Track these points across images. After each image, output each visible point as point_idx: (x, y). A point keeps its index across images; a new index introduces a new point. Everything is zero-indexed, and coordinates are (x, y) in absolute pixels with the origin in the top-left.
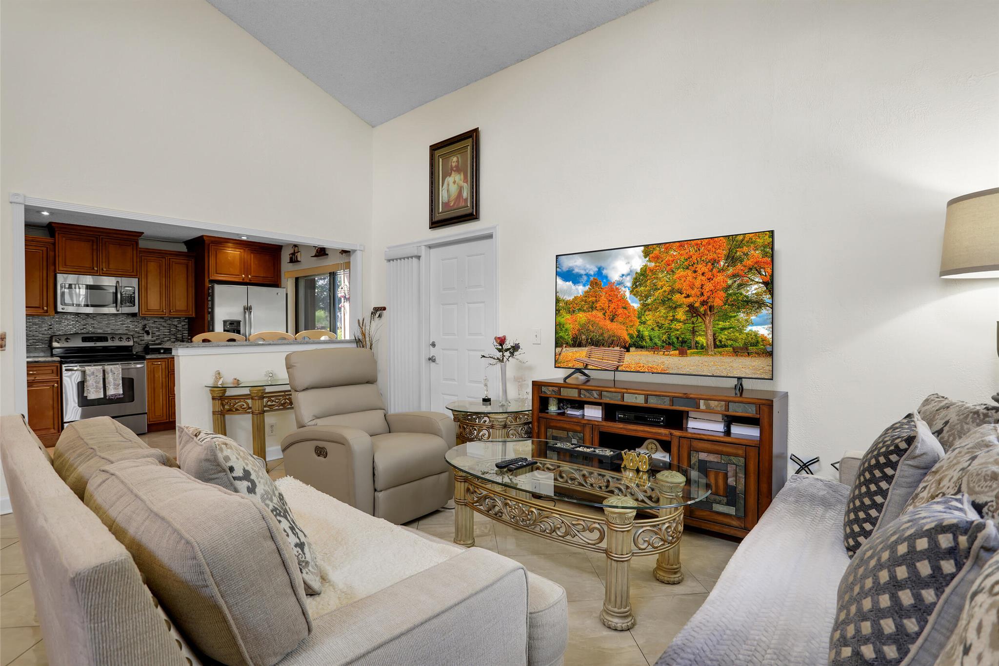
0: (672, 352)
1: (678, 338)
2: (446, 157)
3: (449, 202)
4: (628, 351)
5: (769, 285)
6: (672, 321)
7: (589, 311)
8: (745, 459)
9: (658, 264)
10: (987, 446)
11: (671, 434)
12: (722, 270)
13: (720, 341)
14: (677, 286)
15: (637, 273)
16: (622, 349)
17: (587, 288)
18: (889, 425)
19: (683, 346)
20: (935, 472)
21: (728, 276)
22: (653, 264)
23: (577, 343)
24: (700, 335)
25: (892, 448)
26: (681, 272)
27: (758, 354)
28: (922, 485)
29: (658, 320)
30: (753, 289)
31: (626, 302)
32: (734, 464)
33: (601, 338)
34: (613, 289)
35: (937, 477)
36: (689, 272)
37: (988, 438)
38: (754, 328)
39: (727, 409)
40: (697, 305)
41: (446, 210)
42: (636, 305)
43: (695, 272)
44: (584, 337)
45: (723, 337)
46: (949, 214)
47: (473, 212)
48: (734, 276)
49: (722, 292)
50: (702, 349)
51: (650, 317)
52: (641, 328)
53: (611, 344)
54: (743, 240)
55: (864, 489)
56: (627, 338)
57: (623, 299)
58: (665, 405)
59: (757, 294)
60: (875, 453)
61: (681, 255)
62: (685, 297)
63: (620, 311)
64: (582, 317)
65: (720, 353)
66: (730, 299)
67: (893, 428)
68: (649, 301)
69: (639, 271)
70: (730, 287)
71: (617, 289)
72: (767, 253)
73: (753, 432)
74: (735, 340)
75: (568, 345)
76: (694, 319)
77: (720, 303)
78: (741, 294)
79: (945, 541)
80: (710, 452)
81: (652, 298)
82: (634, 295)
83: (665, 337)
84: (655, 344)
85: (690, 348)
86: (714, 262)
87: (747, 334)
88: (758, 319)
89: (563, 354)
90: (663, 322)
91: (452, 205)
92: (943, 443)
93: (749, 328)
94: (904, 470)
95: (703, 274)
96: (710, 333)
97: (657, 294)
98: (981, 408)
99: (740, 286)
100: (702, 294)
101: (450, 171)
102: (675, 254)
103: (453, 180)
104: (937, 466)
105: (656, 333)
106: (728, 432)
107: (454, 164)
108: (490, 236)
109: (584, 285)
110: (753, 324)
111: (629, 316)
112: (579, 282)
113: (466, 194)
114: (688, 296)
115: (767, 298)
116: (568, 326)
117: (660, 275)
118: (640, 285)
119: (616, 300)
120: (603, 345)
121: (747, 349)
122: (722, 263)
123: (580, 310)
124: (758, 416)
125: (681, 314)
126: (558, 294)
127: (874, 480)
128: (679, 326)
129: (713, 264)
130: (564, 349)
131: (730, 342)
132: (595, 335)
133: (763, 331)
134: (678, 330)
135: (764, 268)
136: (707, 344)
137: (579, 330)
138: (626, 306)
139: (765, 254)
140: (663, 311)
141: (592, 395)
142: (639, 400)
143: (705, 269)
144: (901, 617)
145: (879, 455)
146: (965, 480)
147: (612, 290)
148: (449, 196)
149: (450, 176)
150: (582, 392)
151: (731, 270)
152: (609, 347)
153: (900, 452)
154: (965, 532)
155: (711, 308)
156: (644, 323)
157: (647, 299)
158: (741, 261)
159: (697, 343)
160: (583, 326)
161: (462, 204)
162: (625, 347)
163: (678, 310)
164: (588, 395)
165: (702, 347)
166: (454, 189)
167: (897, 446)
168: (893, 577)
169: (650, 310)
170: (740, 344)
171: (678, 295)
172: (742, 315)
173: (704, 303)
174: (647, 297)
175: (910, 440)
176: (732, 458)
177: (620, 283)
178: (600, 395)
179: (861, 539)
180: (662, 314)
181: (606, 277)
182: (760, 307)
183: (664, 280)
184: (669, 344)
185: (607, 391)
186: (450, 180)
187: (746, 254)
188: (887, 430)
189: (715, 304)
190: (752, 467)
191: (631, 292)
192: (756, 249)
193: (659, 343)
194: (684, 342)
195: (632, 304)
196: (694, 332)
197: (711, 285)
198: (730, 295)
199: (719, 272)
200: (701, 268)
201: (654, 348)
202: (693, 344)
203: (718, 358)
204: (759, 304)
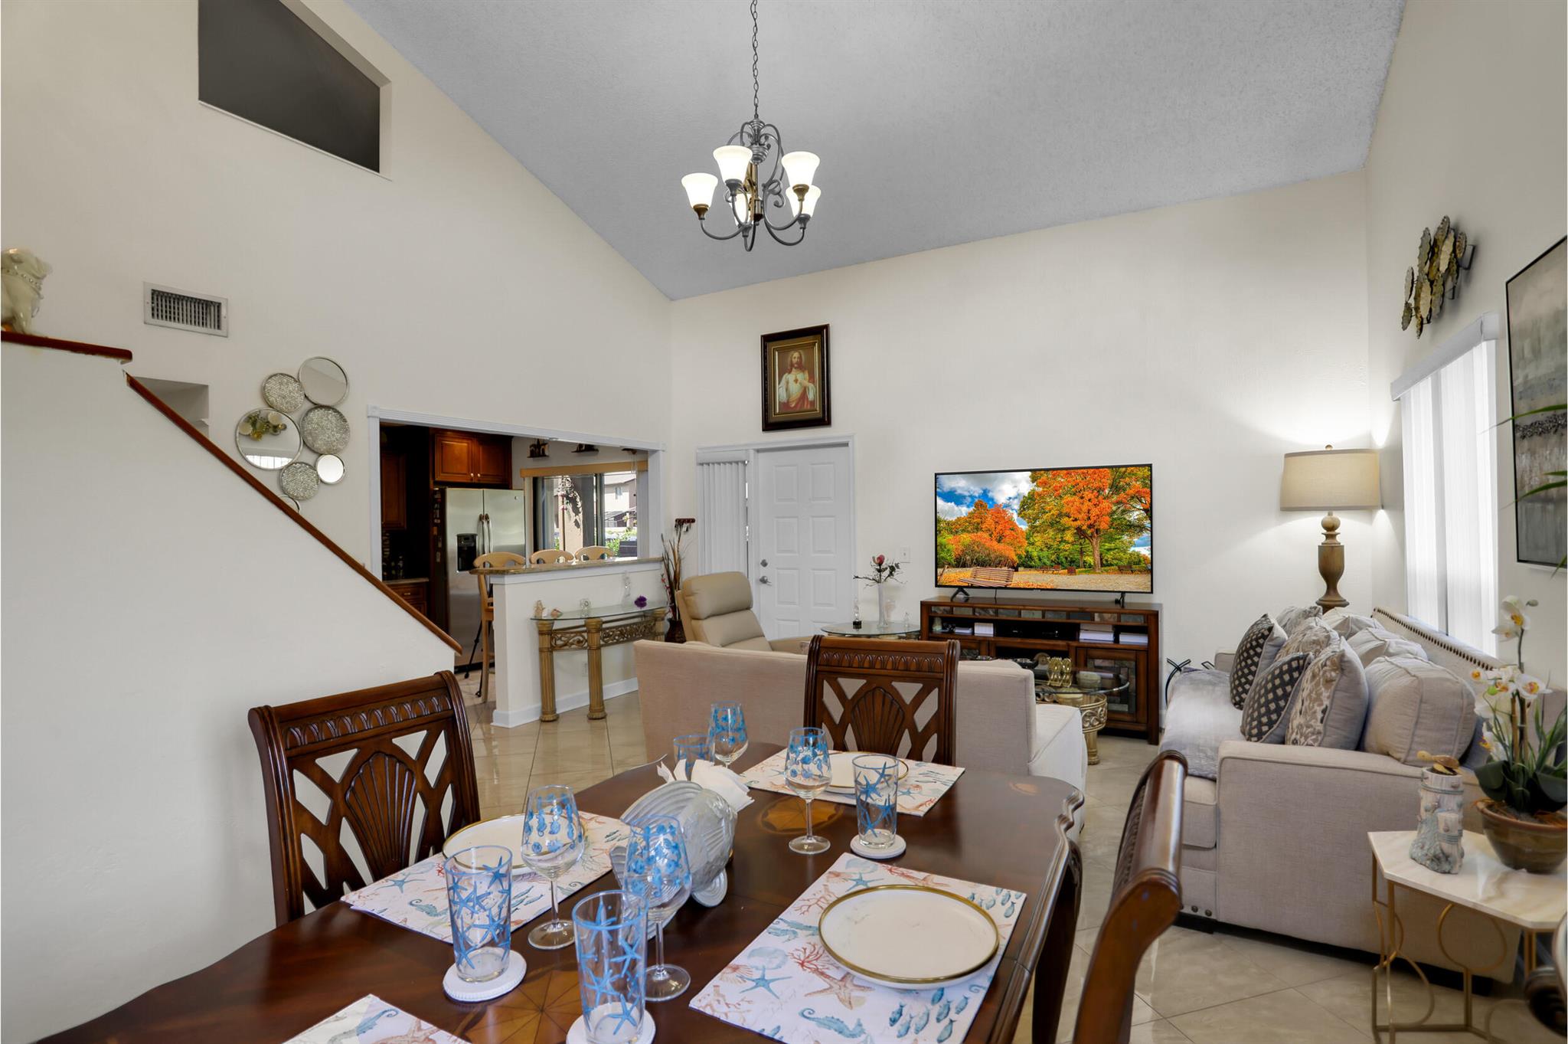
0: (1062, 571)
1: (1066, 558)
2: (783, 351)
3: (788, 402)
4: (1017, 570)
5: (1149, 511)
6: (1060, 542)
7: (974, 532)
8: (1136, 662)
9: (1045, 489)
10: (1311, 628)
11: (1068, 645)
12: (1107, 498)
13: (1107, 561)
14: (1065, 510)
15: (1024, 497)
16: (1010, 569)
17: (971, 509)
18: (1253, 623)
19: (1072, 565)
20: (1285, 647)
21: (1113, 503)
22: (1041, 489)
23: (960, 563)
24: (1088, 555)
25: (1260, 635)
26: (1068, 498)
27: (1141, 571)
28: (1278, 656)
29: (1047, 541)
30: (1135, 515)
31: (1013, 523)
32: (1126, 667)
33: (987, 558)
34: (1000, 512)
35: (1286, 649)
36: (1077, 498)
37: (1311, 624)
38: (1137, 549)
39: (1119, 620)
40: (1084, 528)
41: (784, 411)
42: (1024, 526)
43: (1082, 498)
44: (968, 558)
45: (1109, 556)
46: (1286, 464)
47: (824, 416)
48: (1118, 503)
49: (1107, 517)
50: (1090, 568)
51: (1039, 538)
52: (1030, 549)
53: (999, 564)
54: (1125, 472)
55: (1243, 664)
56: (1015, 558)
57: (1010, 521)
58: (1062, 619)
59: (1139, 519)
60: (1249, 640)
61: (1069, 482)
62: (1073, 521)
63: (1008, 532)
64: (966, 538)
65: (1107, 571)
66: (1115, 523)
67: (1256, 624)
68: (1037, 523)
69: (1027, 495)
70: (1114, 512)
71: (1004, 511)
72: (1147, 484)
73: (1141, 640)
74: (1120, 560)
75: (950, 565)
76: (1082, 541)
77: (1107, 527)
78: (1125, 519)
79: (1294, 664)
80: (1104, 658)
81: (1041, 521)
82: (1022, 517)
83: (1053, 557)
84: (1044, 563)
85: (1078, 567)
86: (1100, 490)
87: (1130, 554)
88: (1140, 541)
89: (945, 575)
90: (1052, 543)
91: (793, 405)
92: (1286, 632)
93: (1132, 549)
94: (1267, 649)
95: (1089, 500)
96: (1097, 553)
97: (1045, 517)
98: (1308, 609)
99: (1124, 512)
100: (1089, 518)
101: (789, 368)
102: (1062, 480)
103: (794, 378)
104: (1286, 643)
105: (1045, 553)
106: (1116, 640)
107: (795, 361)
108: (846, 445)
109: (968, 507)
110: (1135, 546)
111: (1017, 538)
112: (962, 504)
113: (813, 394)
114: (1076, 520)
115: (1147, 523)
116: (950, 547)
117: (1048, 500)
118: (1028, 508)
119: (1003, 521)
120: (990, 566)
121: (1131, 567)
122: (1107, 491)
123: (963, 531)
124: (1146, 625)
125: (1069, 536)
126: (938, 515)
127: (1250, 657)
128: (1067, 547)
129: (1098, 492)
130: (946, 570)
131: (1115, 562)
132: (982, 556)
133: (1145, 551)
134: (1066, 551)
135: (1144, 497)
136: (1094, 563)
137: (963, 551)
138: (1014, 528)
139: (1145, 485)
140: (1051, 532)
141: (989, 613)
142: (1037, 616)
143: (1091, 496)
144: (1278, 701)
145: (1252, 640)
146: (1301, 646)
147: (998, 512)
148: (789, 396)
149: (790, 372)
150: (977, 610)
151: (1115, 498)
152: (996, 567)
153: (1264, 637)
154: (1302, 658)
155: (1097, 531)
156: (1033, 544)
157: (1035, 522)
158: (1124, 490)
159: (1085, 562)
160: (968, 547)
161: (807, 407)
162: (1013, 567)
163: (1066, 532)
164: (983, 612)
165: (1090, 566)
166: (795, 390)
167: (1263, 634)
168: (1274, 685)
169: (1038, 532)
170: (1125, 563)
171: (1066, 519)
172: (1125, 538)
173: (1090, 526)
174: (1035, 519)
175: (1270, 629)
176: (1124, 662)
177: (1007, 506)
178: (996, 613)
179: (1244, 696)
180: (1050, 536)
181: (992, 499)
182: (1141, 531)
183: (1052, 505)
184: (1058, 564)
185: (1003, 609)
186: (790, 377)
187: (1129, 484)
188: (1253, 626)
189: (1101, 528)
190: (1142, 668)
191: (1019, 514)
192: (1137, 480)
193: (1048, 563)
194: (1072, 561)
195: (1020, 526)
196: (1082, 552)
197: (1097, 510)
198: (1115, 519)
199: (1104, 499)
200: (1088, 494)
201: (1043, 567)
202: (1081, 564)
203: (1105, 576)
204: (1141, 528)
